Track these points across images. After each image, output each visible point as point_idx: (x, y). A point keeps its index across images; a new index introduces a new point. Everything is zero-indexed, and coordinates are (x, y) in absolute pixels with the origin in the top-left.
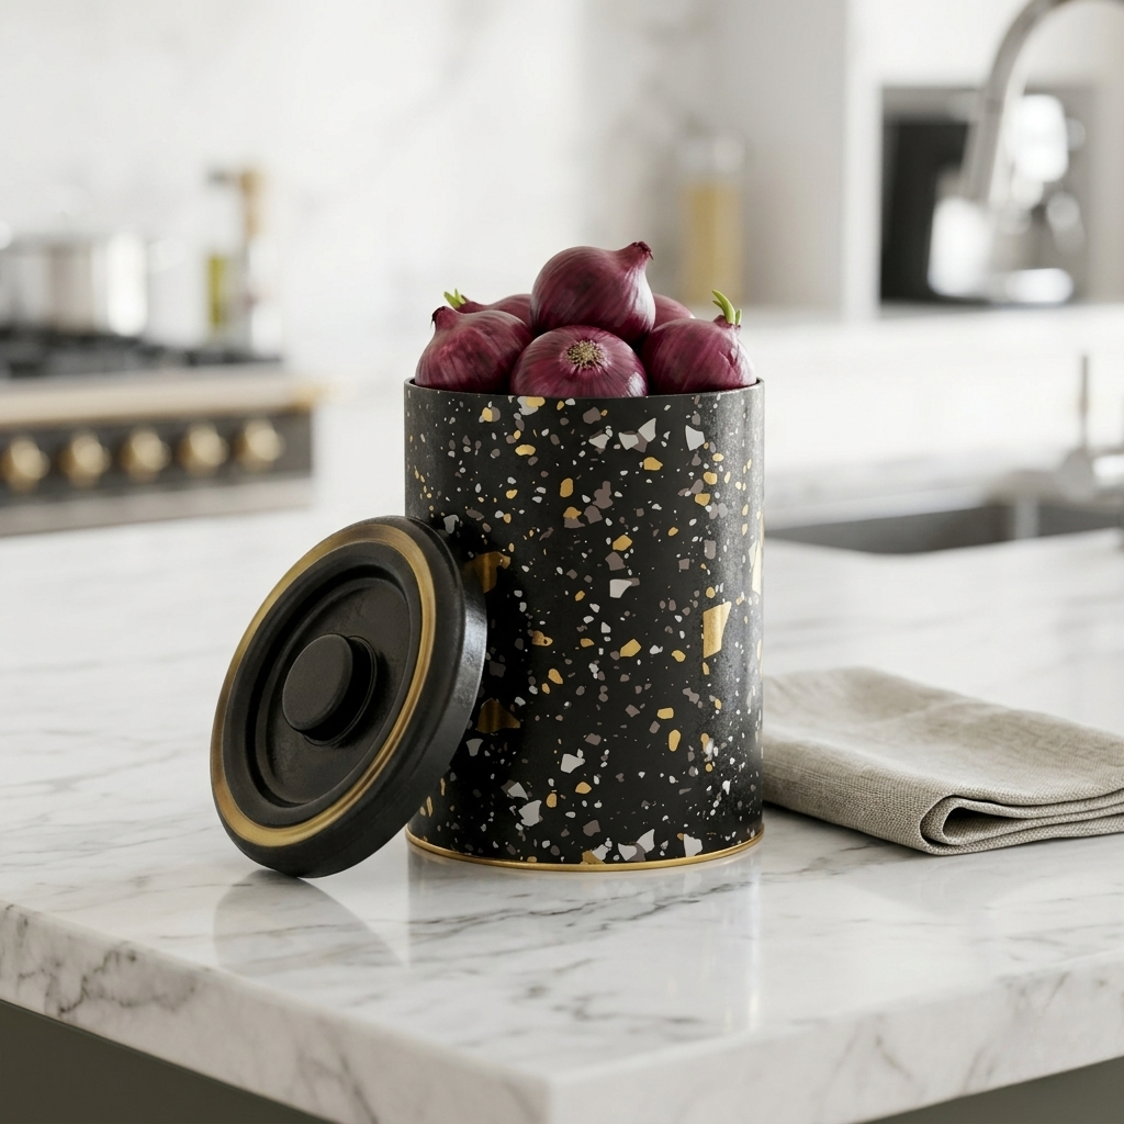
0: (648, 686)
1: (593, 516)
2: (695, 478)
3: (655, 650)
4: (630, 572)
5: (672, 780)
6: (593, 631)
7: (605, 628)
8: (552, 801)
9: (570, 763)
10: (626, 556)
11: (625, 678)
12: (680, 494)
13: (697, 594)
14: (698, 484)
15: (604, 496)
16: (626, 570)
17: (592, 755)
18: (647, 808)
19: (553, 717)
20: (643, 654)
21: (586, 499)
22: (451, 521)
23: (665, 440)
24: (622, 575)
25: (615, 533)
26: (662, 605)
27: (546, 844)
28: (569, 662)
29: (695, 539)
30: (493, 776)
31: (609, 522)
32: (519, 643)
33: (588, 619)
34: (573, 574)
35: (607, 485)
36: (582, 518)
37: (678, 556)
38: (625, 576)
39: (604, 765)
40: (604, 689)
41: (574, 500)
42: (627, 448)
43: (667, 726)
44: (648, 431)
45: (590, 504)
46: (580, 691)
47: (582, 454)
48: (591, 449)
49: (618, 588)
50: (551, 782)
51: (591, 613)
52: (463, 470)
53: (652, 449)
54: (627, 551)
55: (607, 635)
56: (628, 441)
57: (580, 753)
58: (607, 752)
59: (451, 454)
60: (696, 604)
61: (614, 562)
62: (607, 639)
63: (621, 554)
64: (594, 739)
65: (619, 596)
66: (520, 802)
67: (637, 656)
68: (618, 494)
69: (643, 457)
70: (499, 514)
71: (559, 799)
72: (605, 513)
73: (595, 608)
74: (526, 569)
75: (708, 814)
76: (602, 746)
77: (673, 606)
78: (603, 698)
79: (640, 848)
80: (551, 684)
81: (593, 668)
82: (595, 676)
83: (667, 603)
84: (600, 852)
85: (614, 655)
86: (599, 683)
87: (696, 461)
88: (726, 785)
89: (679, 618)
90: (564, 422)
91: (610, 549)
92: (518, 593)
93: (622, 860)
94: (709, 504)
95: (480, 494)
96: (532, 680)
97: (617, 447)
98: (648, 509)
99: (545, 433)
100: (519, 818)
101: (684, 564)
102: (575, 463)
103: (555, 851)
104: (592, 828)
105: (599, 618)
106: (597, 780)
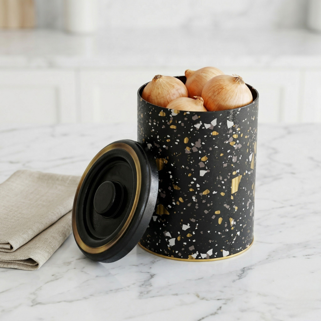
0: (212, 204)
1: (195, 150)
2: (230, 137)
3: (214, 192)
4: (207, 168)
5: (219, 233)
6: (194, 186)
7: (198, 186)
8: (179, 239)
9: (185, 227)
10: (206, 163)
11: (204, 201)
12: (225, 142)
13: (229, 174)
14: (231, 139)
15: (198, 144)
16: (205, 167)
17: (193, 225)
18: (210, 242)
19: (180, 212)
20: (211, 194)
21: (193, 144)
22: (150, 145)
23: (219, 125)
24: (204, 169)
25: (202, 155)
26: (217, 178)
27: (177, 252)
28: (185, 195)
29: (229, 157)
30: (160, 229)
31: (200, 152)
32: (170, 188)
33: (192, 183)
34: (187, 168)
35: (199, 140)
36: (191, 151)
37: (223, 162)
38: (205, 169)
39: (196, 228)
40: (197, 205)
41: (189, 145)
42: (207, 128)
43: (218, 216)
44: (214, 122)
45: (194, 146)
46: (189, 205)
47: (191, 130)
48: (195, 128)
49: (202, 173)
50: (179, 233)
51: (193, 181)
52: (153, 130)
53: (215, 128)
54: (206, 161)
55: (198, 188)
56: (207, 126)
57: (189, 224)
58: (197, 224)
59: (150, 124)
60: (229, 177)
61: (201, 165)
62: (198, 189)
63: (204, 162)
64: (193, 220)
65: (203, 176)
66: (169, 238)
67: (208, 195)
68: (203, 143)
69: (212, 131)
70: (164, 146)
71: (181, 238)
72: (199, 149)
73: (195, 179)
74: (172, 165)
75: (232, 243)
76: (196, 223)
77: (221, 178)
78: (197, 207)
79: (208, 255)
80: (180, 202)
81: (194, 198)
82: (194, 200)
83: (219, 177)
84: (195, 256)
85: (201, 194)
86: (195, 203)
87: (231, 131)
88: (238, 233)
89: (223, 182)
90: (186, 119)
91: (200, 161)
92: (170, 172)
93: (202, 258)
94: (235, 145)
95: (159, 139)
96: (174, 200)
97: (203, 128)
98: (213, 148)
99: (180, 122)
100: (168, 243)
101: (225, 165)
102: (189, 133)
103: (180, 254)
104: (192, 248)
105: (196, 183)
106: (194, 233)
